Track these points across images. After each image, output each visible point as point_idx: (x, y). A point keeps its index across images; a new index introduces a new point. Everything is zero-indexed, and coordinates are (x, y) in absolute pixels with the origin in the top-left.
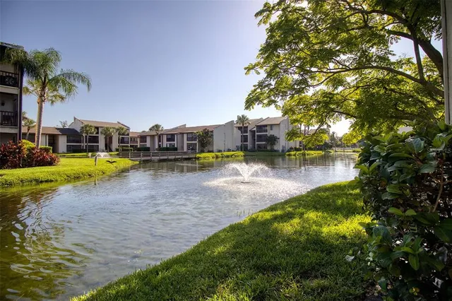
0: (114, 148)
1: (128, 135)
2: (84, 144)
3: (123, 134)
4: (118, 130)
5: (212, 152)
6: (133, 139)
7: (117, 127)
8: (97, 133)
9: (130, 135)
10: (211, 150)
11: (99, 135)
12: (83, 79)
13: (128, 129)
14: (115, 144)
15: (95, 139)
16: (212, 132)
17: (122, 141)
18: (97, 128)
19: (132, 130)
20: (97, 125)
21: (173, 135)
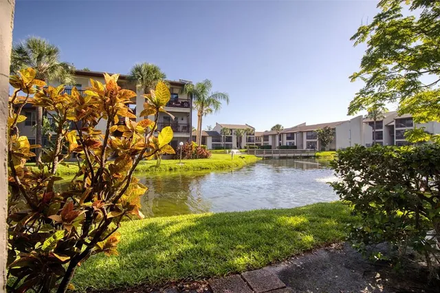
0: (243, 147)
1: (254, 134)
2: (222, 143)
3: (250, 134)
4: (246, 130)
5: (334, 150)
6: (258, 139)
7: (245, 129)
8: (231, 134)
9: (255, 135)
10: (333, 148)
11: (233, 136)
12: (224, 96)
13: (254, 129)
14: (244, 143)
15: (229, 139)
16: (334, 129)
17: (249, 140)
18: (231, 130)
19: (257, 130)
20: (231, 128)
21: (293, 134)
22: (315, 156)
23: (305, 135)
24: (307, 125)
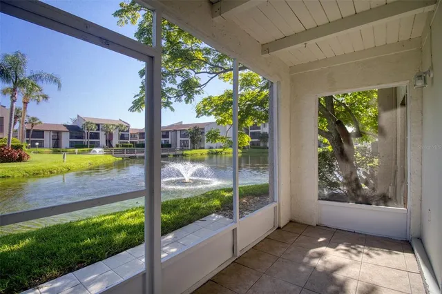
0: (114, 145)
1: (128, 131)
2: (85, 140)
3: (123, 131)
4: (117, 127)
5: (203, 148)
6: (133, 136)
7: (117, 124)
8: (98, 130)
9: (130, 132)
10: (202, 146)
11: (100, 132)
12: (54, 79)
13: (128, 126)
14: (115, 141)
15: (96, 136)
16: (203, 129)
17: (122, 137)
18: (98, 125)
19: (132, 127)
20: (97, 122)
21: (168, 132)
22: (182, 155)
23: (179, 133)
24: (183, 124)
